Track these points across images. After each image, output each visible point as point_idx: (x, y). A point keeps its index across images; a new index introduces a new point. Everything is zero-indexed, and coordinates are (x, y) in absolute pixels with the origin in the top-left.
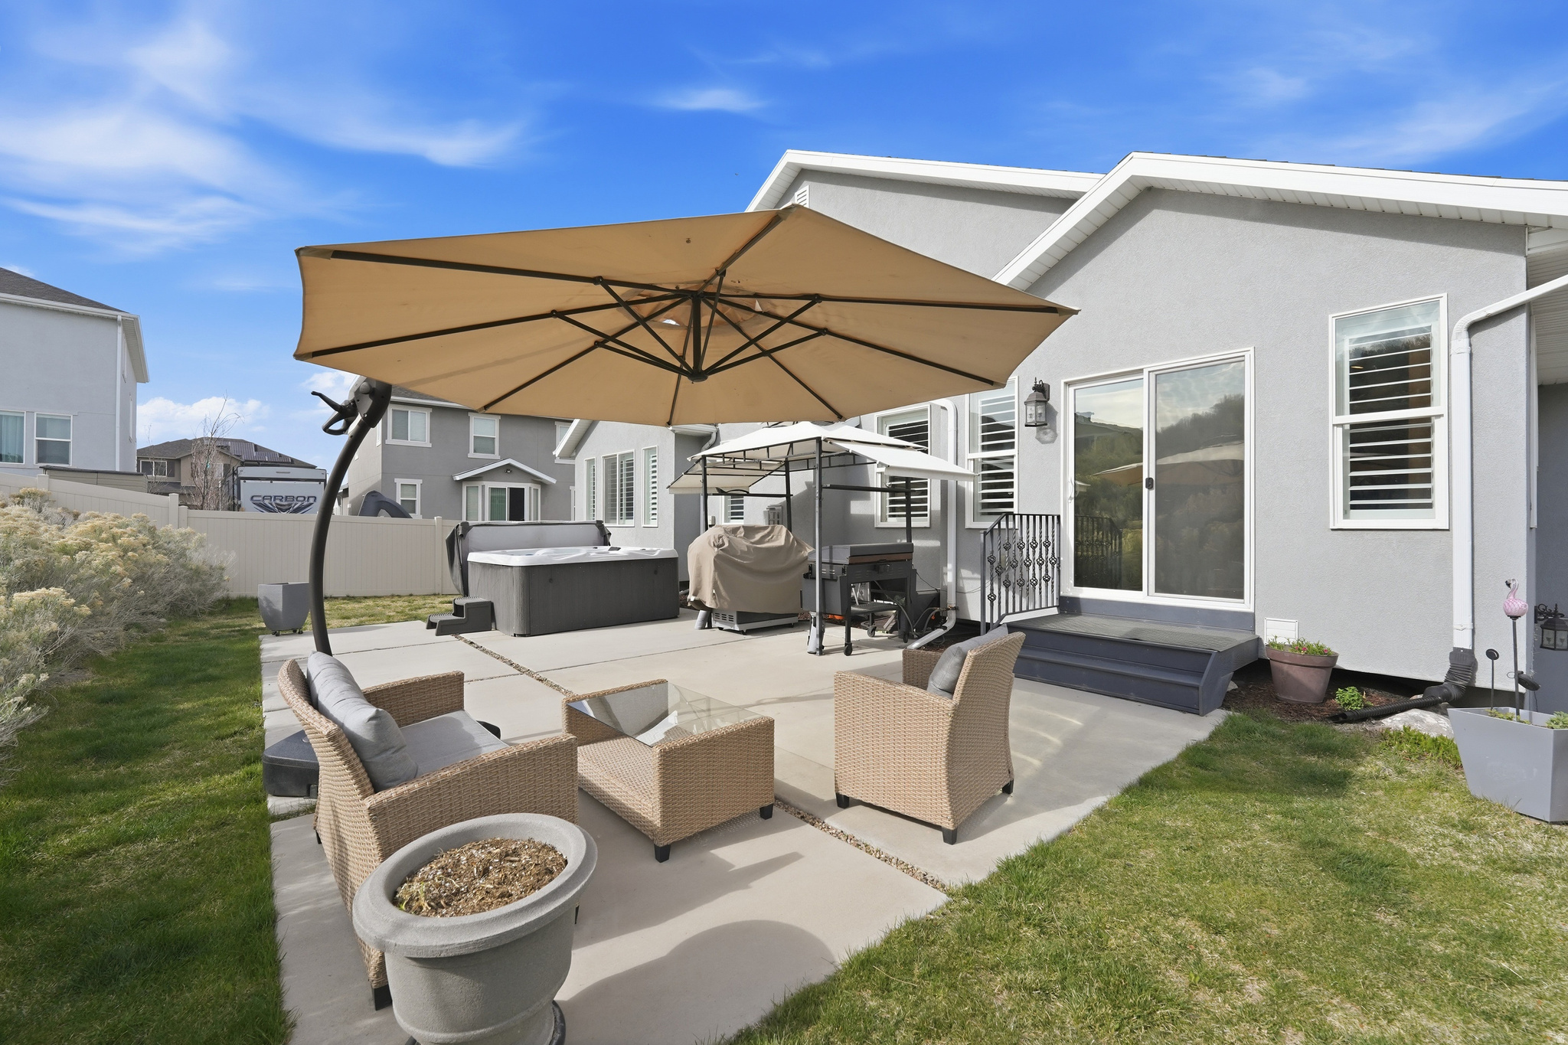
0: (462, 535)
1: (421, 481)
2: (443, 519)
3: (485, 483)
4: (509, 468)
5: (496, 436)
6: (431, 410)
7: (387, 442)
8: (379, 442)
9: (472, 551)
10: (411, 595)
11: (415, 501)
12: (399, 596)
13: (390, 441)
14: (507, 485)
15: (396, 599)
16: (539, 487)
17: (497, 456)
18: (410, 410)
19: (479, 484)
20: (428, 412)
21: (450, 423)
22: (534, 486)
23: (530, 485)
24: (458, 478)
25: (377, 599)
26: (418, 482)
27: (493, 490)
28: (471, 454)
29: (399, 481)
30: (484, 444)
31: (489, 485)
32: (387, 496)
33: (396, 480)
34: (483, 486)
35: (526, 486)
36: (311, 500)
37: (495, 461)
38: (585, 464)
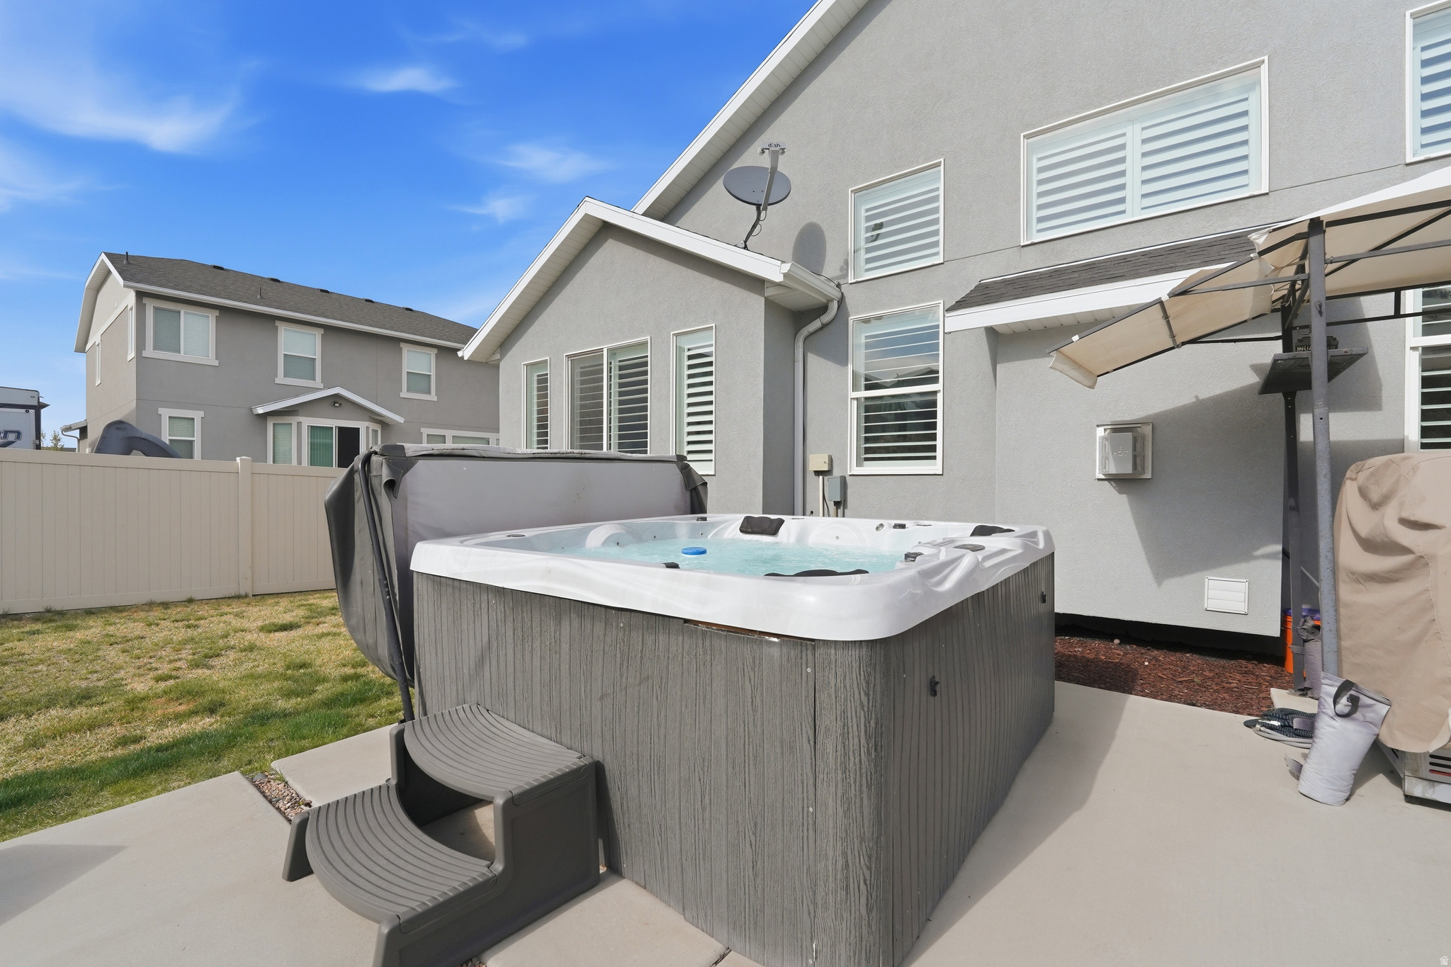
0: (391, 485)
1: (201, 414)
2: (253, 461)
3: (301, 419)
4: (336, 400)
5: (318, 357)
6: (217, 313)
7: (145, 354)
8: (132, 354)
9: (423, 539)
10: (190, 601)
11: (192, 442)
12: (166, 605)
13: (149, 352)
14: (334, 423)
15: (155, 614)
16: (378, 427)
17: (318, 383)
18: (184, 311)
19: (294, 420)
20: (212, 316)
21: (247, 335)
22: (373, 426)
23: (367, 424)
24: (260, 411)
25: (114, 618)
26: (197, 415)
27: (313, 428)
28: (280, 379)
29: (165, 413)
30: (299, 365)
31: (307, 421)
32: (145, 430)
33: (161, 411)
34: (299, 424)
35: (363, 426)
36: (11, 437)
37: (317, 390)
38: (524, 371)
